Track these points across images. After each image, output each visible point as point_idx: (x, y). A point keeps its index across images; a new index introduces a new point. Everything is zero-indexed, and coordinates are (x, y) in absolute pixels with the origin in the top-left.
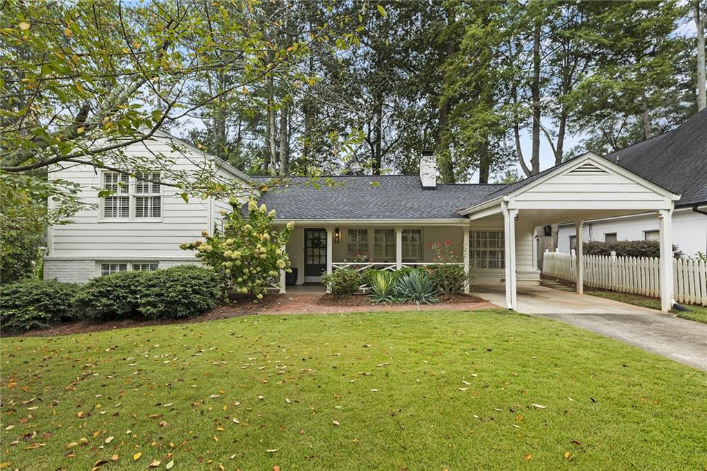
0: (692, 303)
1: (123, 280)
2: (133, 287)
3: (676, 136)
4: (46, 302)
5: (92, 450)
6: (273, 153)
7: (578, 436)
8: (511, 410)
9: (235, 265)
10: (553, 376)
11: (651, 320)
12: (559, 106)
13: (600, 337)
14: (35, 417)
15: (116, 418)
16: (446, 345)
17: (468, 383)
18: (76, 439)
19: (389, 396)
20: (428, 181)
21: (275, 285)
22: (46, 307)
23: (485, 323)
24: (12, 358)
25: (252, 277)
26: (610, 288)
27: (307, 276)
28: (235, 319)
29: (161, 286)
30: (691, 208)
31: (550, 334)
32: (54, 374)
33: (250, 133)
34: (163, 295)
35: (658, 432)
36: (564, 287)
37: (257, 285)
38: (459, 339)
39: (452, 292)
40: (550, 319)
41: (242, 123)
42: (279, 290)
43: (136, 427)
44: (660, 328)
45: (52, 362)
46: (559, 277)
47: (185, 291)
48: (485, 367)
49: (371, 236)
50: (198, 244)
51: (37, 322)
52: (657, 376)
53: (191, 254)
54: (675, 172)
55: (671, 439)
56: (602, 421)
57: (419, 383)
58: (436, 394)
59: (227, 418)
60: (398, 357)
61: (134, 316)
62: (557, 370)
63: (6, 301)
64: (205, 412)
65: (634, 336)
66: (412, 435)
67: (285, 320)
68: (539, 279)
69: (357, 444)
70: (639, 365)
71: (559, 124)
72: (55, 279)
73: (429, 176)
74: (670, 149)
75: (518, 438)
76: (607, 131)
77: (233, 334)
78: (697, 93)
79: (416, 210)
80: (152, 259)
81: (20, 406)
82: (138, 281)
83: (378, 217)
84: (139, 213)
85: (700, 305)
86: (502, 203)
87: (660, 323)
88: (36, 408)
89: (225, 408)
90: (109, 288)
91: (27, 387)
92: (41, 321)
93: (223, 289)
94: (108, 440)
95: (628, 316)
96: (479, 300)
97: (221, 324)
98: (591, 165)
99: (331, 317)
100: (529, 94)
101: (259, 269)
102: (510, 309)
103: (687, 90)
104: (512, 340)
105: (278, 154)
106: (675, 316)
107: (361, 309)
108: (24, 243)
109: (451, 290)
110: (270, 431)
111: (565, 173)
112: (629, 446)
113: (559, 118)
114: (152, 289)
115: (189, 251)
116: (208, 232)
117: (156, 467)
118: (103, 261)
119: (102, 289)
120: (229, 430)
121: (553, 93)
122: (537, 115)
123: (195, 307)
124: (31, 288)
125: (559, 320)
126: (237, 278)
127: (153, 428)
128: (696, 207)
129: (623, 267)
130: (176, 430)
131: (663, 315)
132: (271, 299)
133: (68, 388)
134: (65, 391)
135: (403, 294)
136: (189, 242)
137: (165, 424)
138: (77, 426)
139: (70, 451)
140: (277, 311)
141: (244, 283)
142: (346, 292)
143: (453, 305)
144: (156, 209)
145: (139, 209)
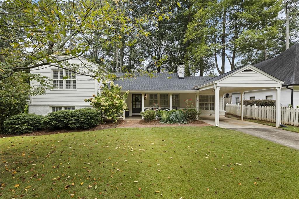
0: (287, 124)
1: (62, 114)
2: (66, 117)
3: (279, 59)
4: (31, 122)
5: (63, 181)
6: (117, 63)
7: (258, 176)
8: (228, 166)
9: (106, 108)
10: (240, 152)
11: (273, 131)
12: (232, 46)
13: (256, 137)
14: (36, 168)
15: (69, 169)
16: (195, 140)
17: (208, 155)
18: (55, 177)
19: (178, 160)
20: (181, 75)
21: (121, 116)
22: (31, 124)
23: (209, 131)
24: (20, 145)
25: (113, 113)
26: (253, 118)
27: (133, 113)
28: (107, 129)
29: (78, 116)
30: (285, 87)
31: (235, 136)
32: (40, 151)
33: (107, 55)
34: (78, 120)
35: (288, 174)
36: (235, 118)
37: (115, 116)
38: (200, 138)
39: (193, 119)
40: (233, 130)
41: (104, 51)
42: (123, 118)
43: (78, 172)
44: (277, 134)
45: (37, 146)
46: (232, 114)
47: (87, 118)
48: (213, 149)
49: (159, 97)
50: (91, 99)
51: (27, 130)
52: (282, 152)
53: (88, 103)
54: (278, 73)
55: (294, 177)
56: (265, 170)
57: (189, 155)
58: (196, 159)
59: (115, 169)
60: (177, 145)
61: (67, 128)
62: (242, 150)
63: (15, 122)
64: (105, 166)
65: (268, 137)
66: (191, 175)
67: (128, 130)
68: (225, 115)
69: (170, 179)
70: (274, 148)
71: (233, 53)
72: (34, 113)
73: (182, 73)
74: (276, 64)
75: (234, 176)
76: (249, 56)
77: (108, 136)
78: (285, 42)
79: (178, 87)
80: (73, 106)
81: (29, 163)
82: (68, 114)
83: (162, 89)
84: (67, 87)
85: (290, 125)
86: (214, 84)
87: (277, 132)
88: (35, 164)
89: (113, 165)
90: (56, 117)
91: (30, 156)
92: (29, 130)
93: (101, 118)
94: (69, 177)
95: (263, 129)
96: (203, 123)
97: (102, 132)
98: (249, 69)
99: (146, 129)
100: (221, 40)
101: (116, 110)
102: (217, 126)
103: (281, 40)
104: (221, 138)
105: (119, 64)
106: (282, 129)
107: (157, 126)
108: (21, 99)
109: (192, 118)
110: (133, 174)
111: (239, 72)
112: (278, 180)
113: (233, 51)
114: (74, 117)
115: (88, 102)
116: (95, 95)
117: (91, 188)
118: (53, 106)
119: (53, 117)
120: (116, 173)
121: (230, 40)
122: (224, 49)
123: (91, 125)
124: (25, 117)
125: (237, 131)
126: (107, 113)
127: (85, 173)
128: (287, 86)
129: (259, 110)
130: (95, 173)
131: (277, 129)
132: (120, 121)
133: (47, 156)
134: (46, 158)
135: (173, 120)
136: (88, 98)
137: (90, 171)
138: (54, 171)
139: (54, 181)
140: (124, 126)
141: (110, 115)
142: (150, 119)
143: (193, 124)
144: (74, 85)
145: (67, 85)
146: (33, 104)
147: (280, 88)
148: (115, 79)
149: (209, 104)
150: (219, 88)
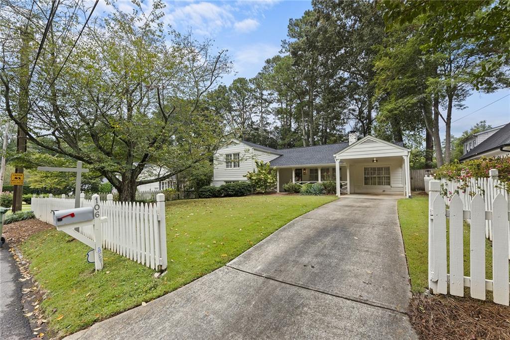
1: (229, 186)
4: (212, 191)
30: (499, 149)
42: (277, 191)
50: (247, 175)
63: (204, 190)
92: (210, 195)
119: (223, 188)
124: (209, 187)
128: (502, 148)
135: (311, 192)
144: (239, 165)
145: (234, 165)
146: (215, 179)
147: (407, 156)
148: (281, 156)
149: (382, 177)
150: (338, 161)
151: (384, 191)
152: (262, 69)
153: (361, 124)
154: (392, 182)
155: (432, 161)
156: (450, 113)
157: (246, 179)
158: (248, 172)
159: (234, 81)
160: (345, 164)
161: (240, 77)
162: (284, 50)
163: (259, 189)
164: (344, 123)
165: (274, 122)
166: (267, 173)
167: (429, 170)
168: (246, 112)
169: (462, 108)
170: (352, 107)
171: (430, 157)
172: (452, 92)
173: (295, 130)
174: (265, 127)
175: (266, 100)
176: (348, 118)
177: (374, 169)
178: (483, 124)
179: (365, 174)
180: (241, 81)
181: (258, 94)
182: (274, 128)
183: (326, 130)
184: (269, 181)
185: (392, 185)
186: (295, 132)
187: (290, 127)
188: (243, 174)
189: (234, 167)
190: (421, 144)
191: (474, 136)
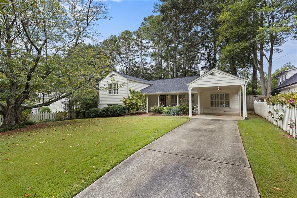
22: (96, 113)
42: (146, 112)
80: (117, 104)
92: (94, 116)
98: (215, 72)
111: (206, 76)
118: (108, 104)
123: (119, 114)
144: (118, 92)
145: (115, 92)
146: (101, 103)
147: (245, 85)
148: (151, 85)
149: (224, 101)
150: (191, 89)
151: (225, 112)
152: (141, 25)
153: (209, 64)
154: (230, 105)
155: (256, 89)
156: (272, 55)
157: (122, 103)
158: (124, 98)
159: (122, 33)
160: (196, 92)
161: (126, 30)
162: (156, 10)
163: (132, 111)
164: (198, 63)
165: (150, 62)
166: (138, 98)
167: (256, 96)
168: (131, 55)
169: (279, 51)
170: (203, 52)
171: (255, 86)
172: (274, 39)
173: (165, 68)
174: (144, 65)
175: (144, 47)
176: (201, 60)
177: (218, 95)
178: (289, 64)
179: (211, 99)
180: (127, 32)
181: (139, 43)
182: (150, 66)
183: (185, 68)
184: (139, 104)
185: (231, 107)
186: (164, 69)
187: (161, 66)
188: (120, 99)
189: (115, 94)
190: (248, 77)
191: (286, 72)
